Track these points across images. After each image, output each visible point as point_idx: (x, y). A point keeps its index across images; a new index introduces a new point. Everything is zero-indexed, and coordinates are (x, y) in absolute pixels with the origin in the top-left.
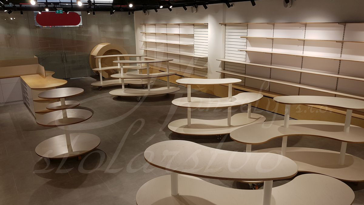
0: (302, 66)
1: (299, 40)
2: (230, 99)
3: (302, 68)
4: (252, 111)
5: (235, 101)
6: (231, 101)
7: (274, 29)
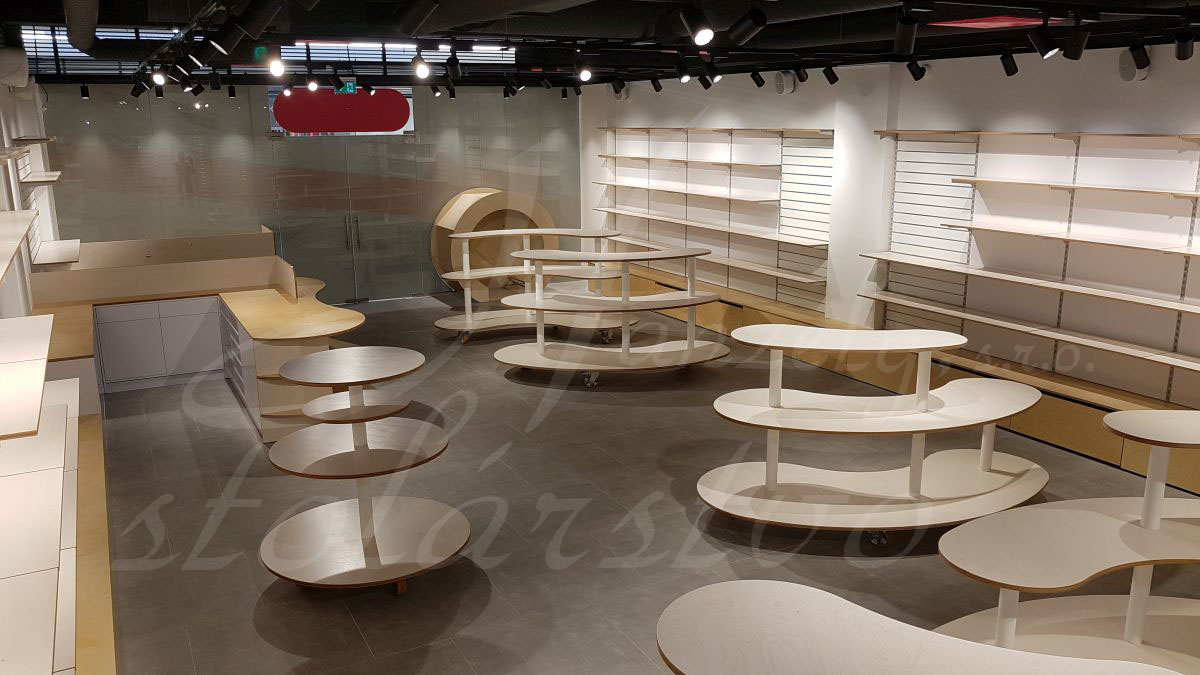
0: (1183, 289)
1: (1177, 196)
2: (923, 404)
3: (1183, 295)
5: (940, 411)
6: (927, 411)
7: (1077, 155)
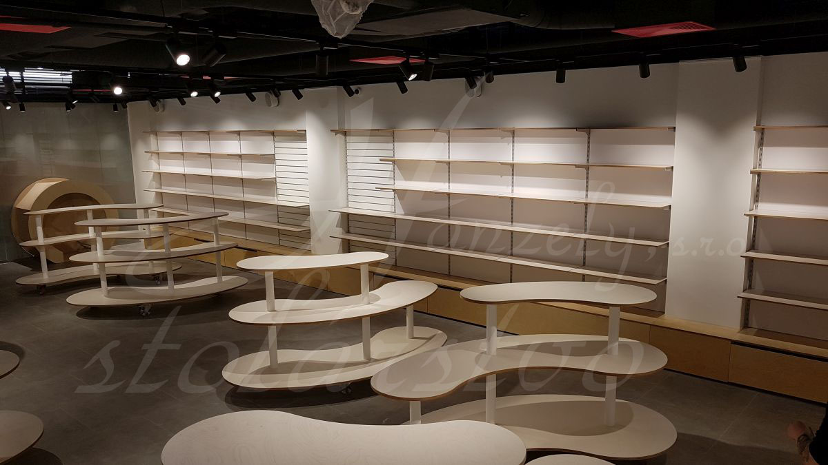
0: (512, 218)
1: (502, 164)
2: (366, 300)
3: (512, 222)
4: (417, 323)
5: (377, 303)
6: (369, 303)
7: (449, 142)
